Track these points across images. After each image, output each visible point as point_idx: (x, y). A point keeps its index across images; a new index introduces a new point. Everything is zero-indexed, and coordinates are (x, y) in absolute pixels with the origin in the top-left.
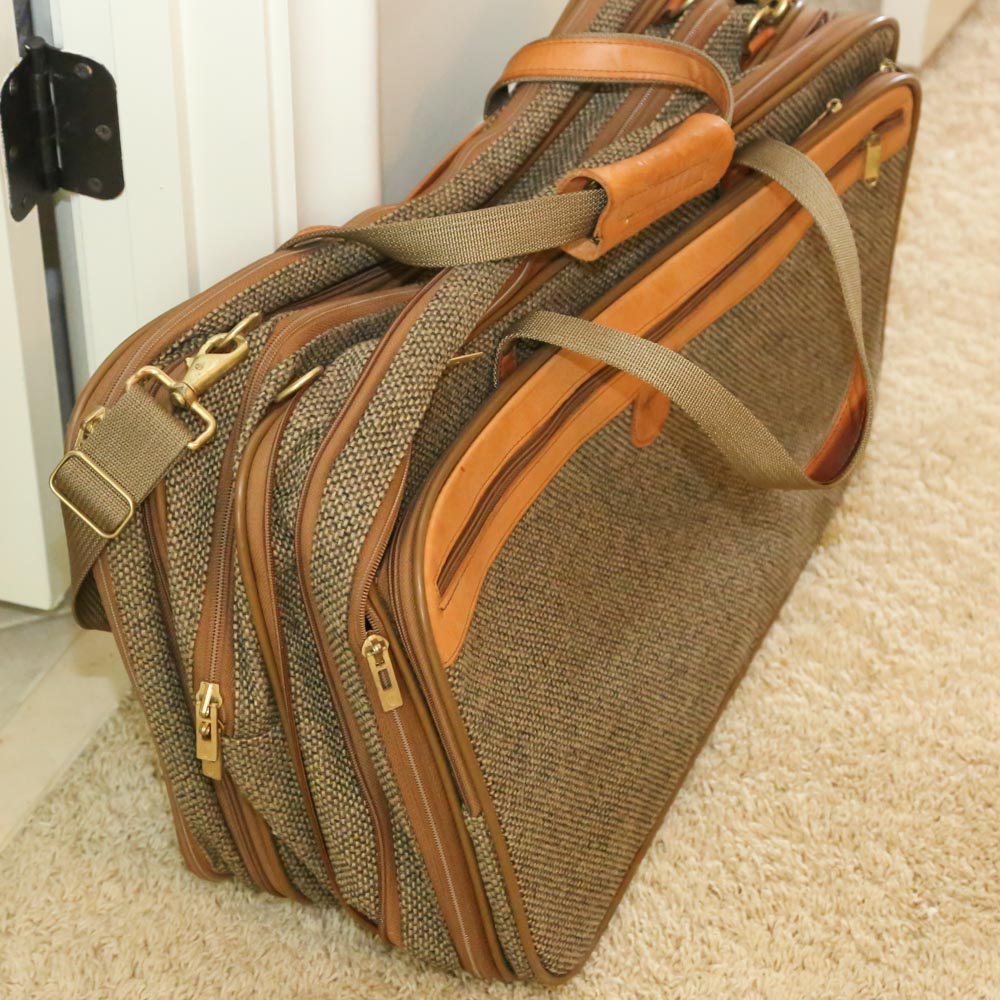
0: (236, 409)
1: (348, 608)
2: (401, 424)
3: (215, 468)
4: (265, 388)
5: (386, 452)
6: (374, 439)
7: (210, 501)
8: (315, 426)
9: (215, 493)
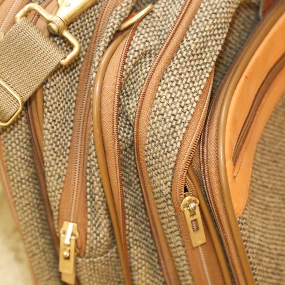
0: (91, 34)
1: (173, 178)
2: (209, 47)
3: (76, 75)
4: (113, 20)
5: (199, 68)
6: (191, 59)
7: (72, 98)
8: (149, 48)
9: (76, 92)
